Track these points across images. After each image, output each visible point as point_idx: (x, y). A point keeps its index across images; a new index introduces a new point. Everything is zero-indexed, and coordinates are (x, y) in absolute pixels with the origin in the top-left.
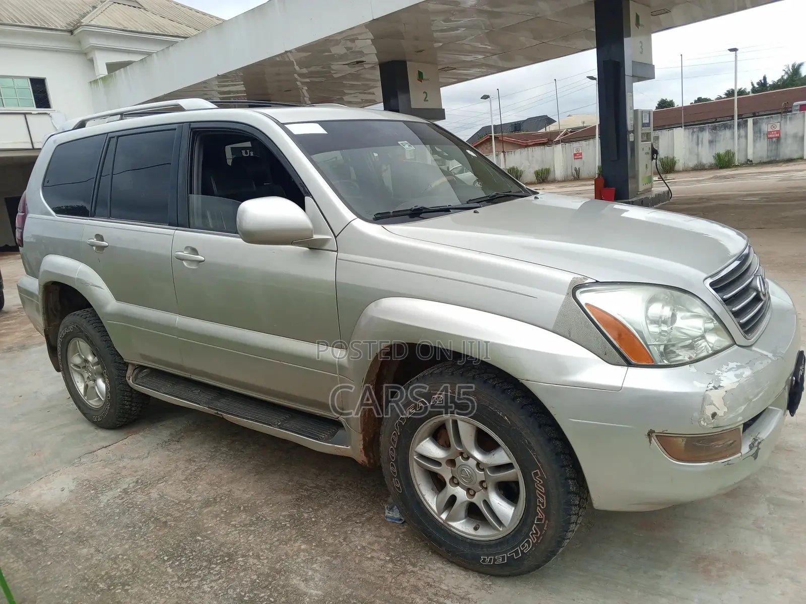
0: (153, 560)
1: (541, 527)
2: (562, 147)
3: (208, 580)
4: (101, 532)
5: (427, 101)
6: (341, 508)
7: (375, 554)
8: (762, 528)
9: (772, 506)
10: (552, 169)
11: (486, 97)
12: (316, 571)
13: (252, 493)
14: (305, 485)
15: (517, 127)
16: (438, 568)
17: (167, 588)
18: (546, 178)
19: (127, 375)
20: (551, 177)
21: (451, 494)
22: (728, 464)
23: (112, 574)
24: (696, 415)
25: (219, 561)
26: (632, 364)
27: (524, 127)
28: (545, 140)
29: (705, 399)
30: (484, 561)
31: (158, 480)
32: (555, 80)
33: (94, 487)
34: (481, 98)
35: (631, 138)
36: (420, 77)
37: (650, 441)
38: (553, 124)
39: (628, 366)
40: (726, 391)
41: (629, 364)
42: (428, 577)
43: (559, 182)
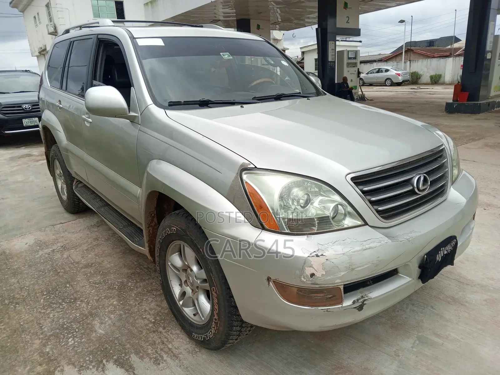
0: (39, 293)
1: (217, 324)
2: (453, 60)
3: (55, 311)
4: (26, 271)
5: (349, 23)
6: (152, 284)
7: (148, 316)
8: (399, 356)
9: (417, 342)
10: (443, 75)
11: (402, 21)
12: (110, 318)
13: (112, 265)
14: (142, 265)
15: (431, 43)
16: (176, 333)
17: (33, 311)
18: (438, 81)
19: (73, 185)
20: (441, 81)
21: (184, 291)
22: (327, 311)
23: (16, 296)
24: (298, 272)
25: (68, 301)
26: (265, 229)
27: (436, 43)
28: (448, 54)
29: (305, 262)
30: (194, 336)
31: (73, 248)
32: (456, 10)
33: (41, 245)
34: (399, 22)
35: (489, 56)
36: (346, 6)
37: (269, 284)
38: (459, 42)
39: (262, 230)
40: (327, 260)
41: (263, 228)
42: (166, 338)
43: (447, 84)
